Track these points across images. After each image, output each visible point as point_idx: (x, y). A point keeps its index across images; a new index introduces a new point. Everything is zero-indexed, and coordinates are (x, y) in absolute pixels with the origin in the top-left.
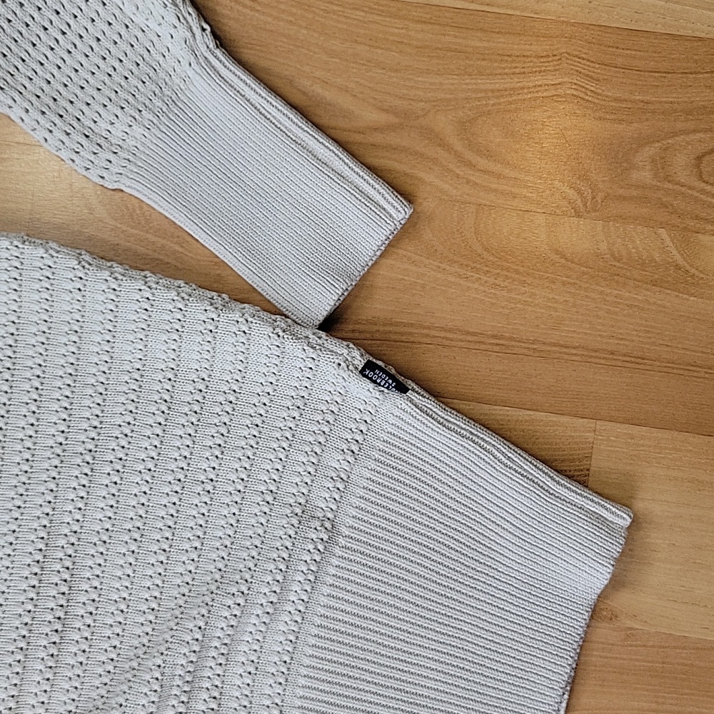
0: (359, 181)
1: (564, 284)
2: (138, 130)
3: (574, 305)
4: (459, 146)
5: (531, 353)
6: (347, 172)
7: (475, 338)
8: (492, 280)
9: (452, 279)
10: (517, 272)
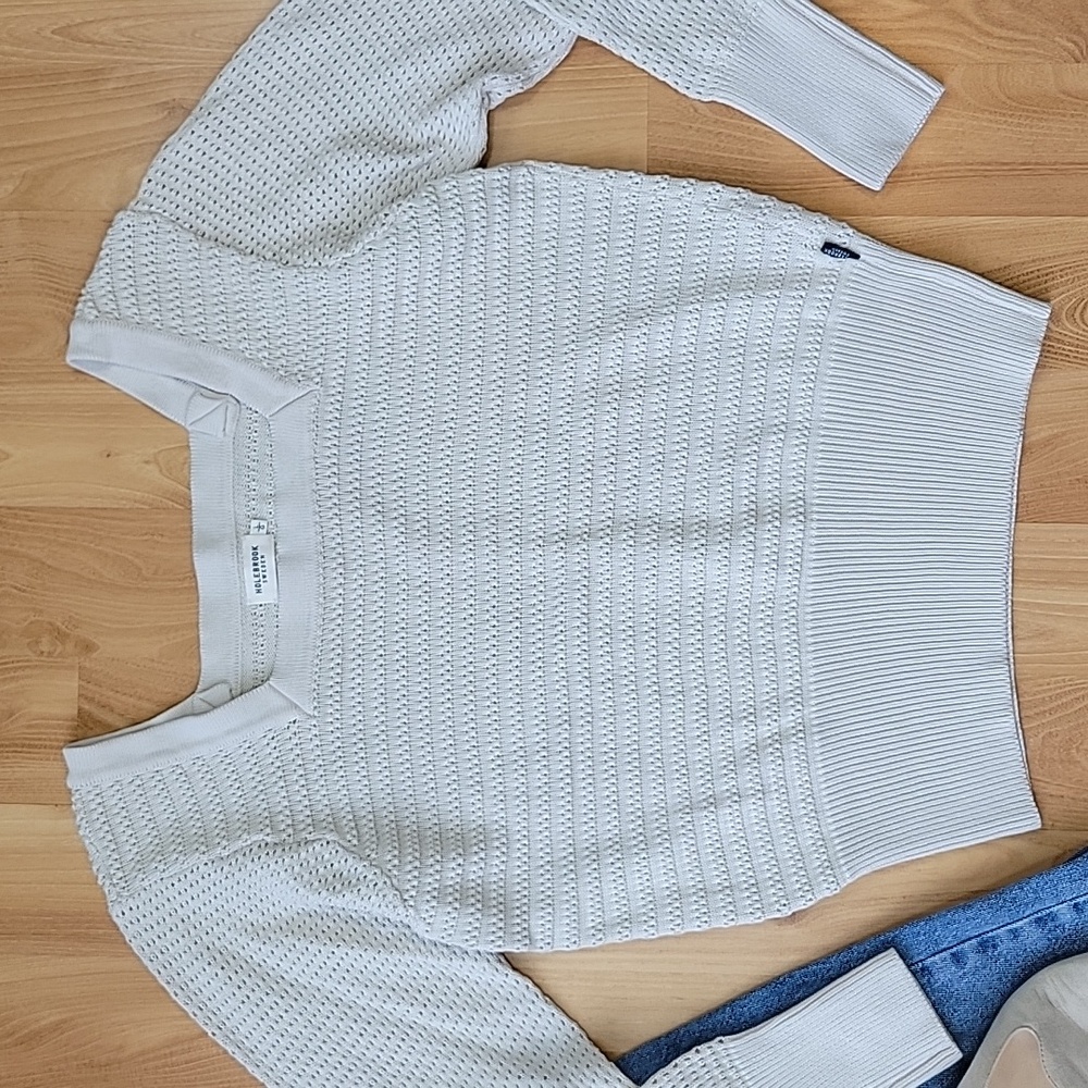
0: (902, 71)
1: (1072, 116)
2: (724, 52)
3: (1083, 131)
4: (977, 21)
5: (1053, 172)
6: (893, 66)
7: (1008, 167)
8: (1016, 121)
9: (985, 124)
10: (1035, 112)
